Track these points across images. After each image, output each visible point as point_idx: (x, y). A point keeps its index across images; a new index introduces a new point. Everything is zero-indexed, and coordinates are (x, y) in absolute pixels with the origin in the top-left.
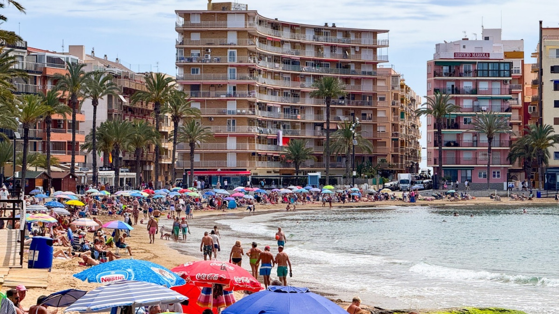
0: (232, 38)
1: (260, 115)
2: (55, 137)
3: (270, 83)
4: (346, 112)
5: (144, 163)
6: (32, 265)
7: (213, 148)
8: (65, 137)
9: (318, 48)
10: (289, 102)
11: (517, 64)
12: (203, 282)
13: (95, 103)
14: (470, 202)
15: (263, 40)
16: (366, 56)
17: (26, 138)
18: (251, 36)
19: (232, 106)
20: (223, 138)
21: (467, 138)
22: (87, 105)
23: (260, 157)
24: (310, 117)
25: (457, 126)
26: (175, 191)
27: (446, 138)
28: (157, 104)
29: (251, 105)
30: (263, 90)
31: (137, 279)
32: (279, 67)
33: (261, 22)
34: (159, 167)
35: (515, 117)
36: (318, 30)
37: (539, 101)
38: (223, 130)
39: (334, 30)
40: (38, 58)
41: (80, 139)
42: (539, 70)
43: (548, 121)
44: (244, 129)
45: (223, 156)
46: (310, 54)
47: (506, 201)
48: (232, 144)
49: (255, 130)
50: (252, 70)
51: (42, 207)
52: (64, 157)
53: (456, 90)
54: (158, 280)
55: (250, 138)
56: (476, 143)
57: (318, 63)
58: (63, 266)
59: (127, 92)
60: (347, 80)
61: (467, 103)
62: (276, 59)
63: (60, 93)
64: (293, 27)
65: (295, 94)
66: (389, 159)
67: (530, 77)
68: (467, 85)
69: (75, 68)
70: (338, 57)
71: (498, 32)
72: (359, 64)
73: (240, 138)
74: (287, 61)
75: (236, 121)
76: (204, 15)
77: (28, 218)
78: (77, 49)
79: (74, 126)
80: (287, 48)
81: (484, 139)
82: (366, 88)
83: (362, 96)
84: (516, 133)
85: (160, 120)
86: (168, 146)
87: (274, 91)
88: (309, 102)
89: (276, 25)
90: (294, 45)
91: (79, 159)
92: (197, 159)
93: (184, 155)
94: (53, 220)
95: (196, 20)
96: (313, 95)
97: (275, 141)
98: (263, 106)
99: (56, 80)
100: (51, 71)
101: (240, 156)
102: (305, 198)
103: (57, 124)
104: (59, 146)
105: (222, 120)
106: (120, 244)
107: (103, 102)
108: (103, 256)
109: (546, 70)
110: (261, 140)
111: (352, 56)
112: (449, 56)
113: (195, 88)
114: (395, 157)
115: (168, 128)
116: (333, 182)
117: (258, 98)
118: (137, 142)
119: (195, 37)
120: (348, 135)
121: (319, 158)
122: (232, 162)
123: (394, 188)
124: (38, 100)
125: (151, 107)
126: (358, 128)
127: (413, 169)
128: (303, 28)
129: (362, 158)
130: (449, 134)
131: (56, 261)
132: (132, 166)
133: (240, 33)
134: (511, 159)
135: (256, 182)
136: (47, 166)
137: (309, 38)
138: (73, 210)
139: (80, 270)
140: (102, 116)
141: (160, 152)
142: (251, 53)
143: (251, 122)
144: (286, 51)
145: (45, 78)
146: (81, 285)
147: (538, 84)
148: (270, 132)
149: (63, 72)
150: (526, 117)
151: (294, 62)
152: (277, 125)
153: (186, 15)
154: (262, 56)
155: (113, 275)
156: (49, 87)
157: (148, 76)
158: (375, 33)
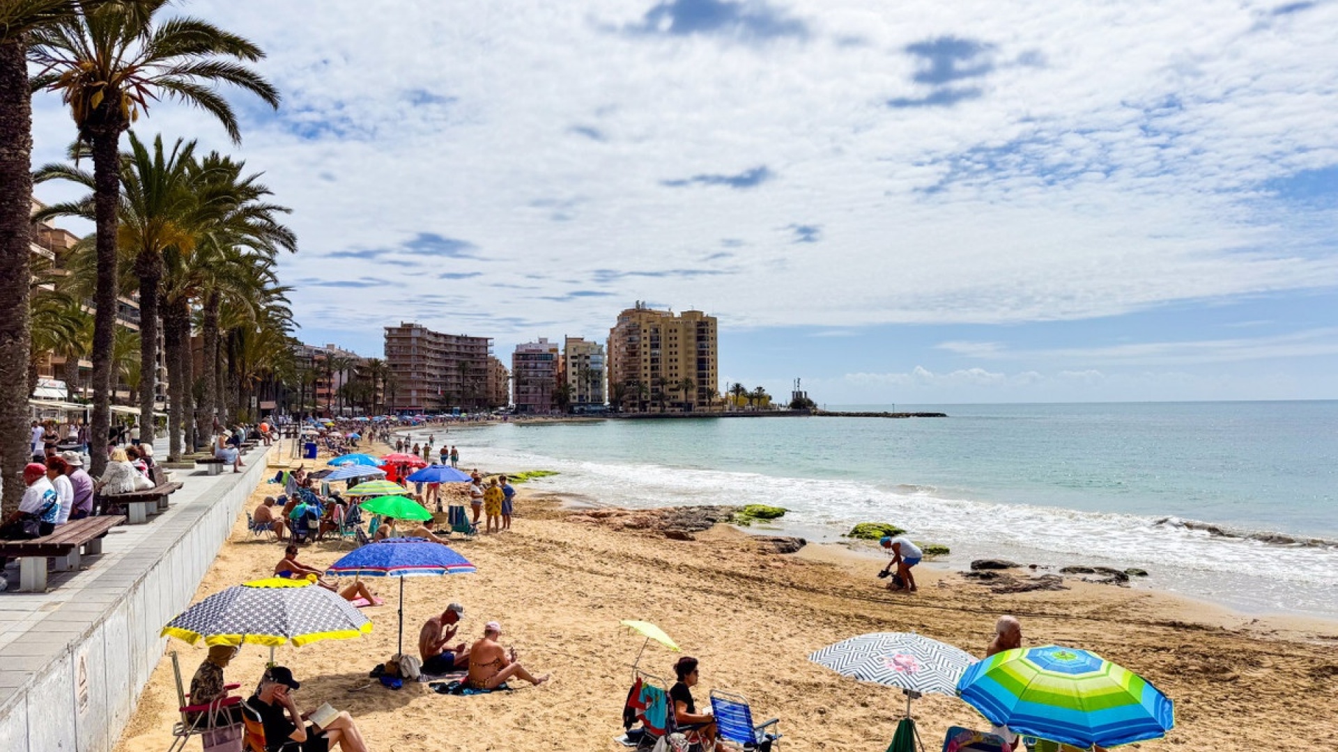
0: (414, 341)
1: (428, 379)
2: (319, 391)
3: (434, 364)
4: (473, 378)
5: (367, 404)
6: (305, 457)
7: (405, 396)
8: (325, 391)
9: (458, 347)
10: (444, 373)
11: (555, 354)
12: (397, 464)
13: (341, 373)
14: (533, 420)
15: (430, 342)
16: (482, 351)
17: (303, 391)
18: (424, 340)
19: (414, 375)
20: (410, 391)
21: (532, 390)
22: (336, 375)
23: (429, 400)
24: (454, 380)
25: (527, 384)
26: (384, 418)
27: (522, 390)
28: (375, 374)
29: (424, 374)
30: (430, 367)
31: (361, 464)
32: (438, 356)
33: (429, 333)
34: (376, 405)
35: (554, 379)
36: (458, 338)
37: (565, 372)
38: (409, 387)
39: (466, 338)
40: (311, 351)
41: (333, 391)
42: (565, 357)
43: (570, 381)
44: (420, 386)
45: (410, 400)
46: (454, 349)
47: (550, 419)
48: (414, 394)
49: (426, 387)
50: (424, 357)
51: (312, 427)
52: (324, 401)
53: (526, 367)
54: (373, 464)
55: (424, 391)
56: (536, 392)
57: (458, 354)
58: (323, 457)
59: (358, 368)
60: (473, 362)
61: (531, 373)
62: (437, 352)
63: (322, 369)
64: (445, 336)
65: (447, 369)
66: (494, 400)
67: (561, 361)
68: (531, 364)
69: (330, 356)
70: (468, 351)
71: (546, 339)
72: (479, 355)
73: (418, 391)
74: (442, 353)
75: (418, 382)
76: (399, 329)
77: (304, 432)
78: (332, 346)
79: (330, 385)
80: (442, 346)
81: (540, 390)
82: (483, 366)
83: (480, 370)
84: (555, 387)
85: (376, 382)
86: (380, 395)
87: (436, 368)
88: (454, 373)
89: (436, 335)
90: (445, 345)
91: (332, 402)
92: (395, 401)
93: (388, 400)
94: (317, 433)
95: (395, 332)
96: (456, 369)
97: (436, 392)
98: (430, 375)
99: (319, 362)
100: (317, 357)
101: (418, 399)
102: (451, 419)
103: (320, 384)
104: (321, 395)
105: (410, 382)
106: (354, 445)
107: (345, 373)
108: (344, 451)
109: (569, 358)
110: (429, 391)
111: (475, 351)
112: (523, 351)
113: (395, 366)
114: (497, 400)
115: (380, 386)
116: (466, 411)
117: (428, 371)
118: (364, 393)
119: (395, 341)
120: (473, 389)
121: (459, 400)
122: (414, 403)
123: (497, 414)
124: (310, 372)
125: (371, 375)
126: (479, 385)
127: (505, 405)
128: (451, 337)
129: (480, 400)
130: (523, 388)
131: (318, 454)
132: (361, 405)
133: (418, 339)
134: (552, 400)
135: (426, 412)
136: (315, 405)
137: (453, 341)
138: (328, 428)
139: (331, 459)
140: (345, 380)
141: (376, 398)
142: (424, 349)
143: (424, 382)
144: (442, 348)
145: (313, 361)
146: (332, 468)
147: (565, 364)
148: (434, 388)
149: (324, 357)
150: (560, 380)
151: (446, 353)
152: (437, 384)
153: (390, 330)
154: (429, 350)
155: (348, 462)
156: (316, 365)
157: (369, 360)
158: (486, 340)
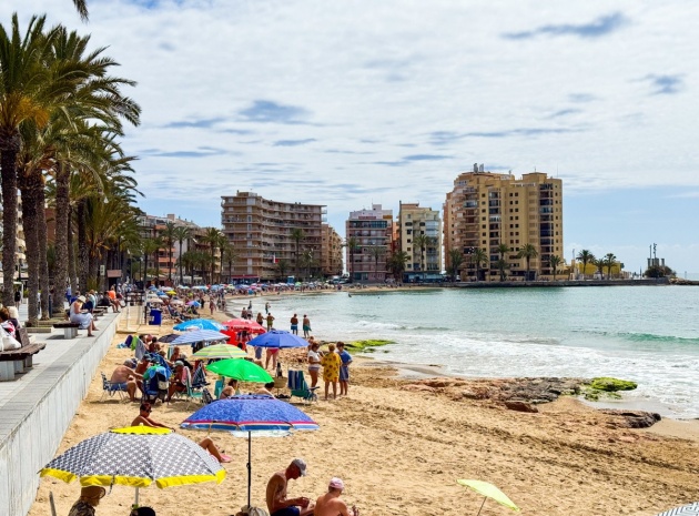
0: (249, 210)
1: (264, 248)
2: (161, 260)
3: (268, 232)
4: (306, 246)
5: (206, 272)
6: (151, 323)
7: (241, 265)
8: (166, 260)
9: (292, 214)
10: (278, 242)
11: (389, 222)
12: (237, 329)
13: (181, 243)
14: (367, 290)
15: (265, 211)
16: (316, 219)
17: (146, 260)
18: (259, 209)
19: (250, 244)
20: (246, 259)
21: (366, 258)
22: (177, 244)
23: (265, 269)
24: (289, 249)
25: (360, 252)
26: (222, 286)
27: (355, 258)
28: (212, 243)
29: (259, 243)
30: (265, 235)
31: (205, 328)
32: (273, 224)
33: (264, 201)
34: (213, 274)
35: (389, 247)
36: (292, 206)
37: (400, 240)
38: (245, 256)
39: (300, 206)
40: (152, 221)
41: (174, 261)
42: (399, 224)
43: (404, 249)
44: (256, 255)
45: (246, 268)
46: (288, 218)
47: (384, 289)
48: (250, 263)
49: (262, 255)
50: (259, 226)
51: (155, 295)
52: (166, 270)
53: (360, 235)
54: (215, 329)
55: (259, 260)
56: (370, 260)
57: (292, 222)
58: (166, 324)
59: (197, 237)
60: (307, 230)
61: (365, 241)
62: (272, 220)
63: (163, 238)
64: (280, 204)
65: (281, 237)
66: (328, 269)
67: (396, 228)
68: (365, 232)
69: (171, 225)
70: (302, 219)
71: (380, 206)
72: (312, 222)
73: (254, 259)
74: (277, 221)
75: (253, 251)
76: (235, 198)
77: (148, 300)
78: (171, 216)
79: (171, 254)
80: (277, 214)
81: (374, 258)
82: (316, 234)
83: (314, 238)
84: (389, 255)
85: (214, 251)
86: (218, 264)
87: (270, 236)
88: (288, 241)
89: (271, 203)
90: (280, 213)
91: (173, 271)
92: (232, 270)
93: (226, 269)
94: (161, 301)
95: (231, 201)
96: (290, 238)
97: (271, 261)
98: (265, 244)
99: (161, 231)
100: (158, 227)
101: (254, 268)
102: (286, 288)
103: (162, 253)
104: (163, 264)
105: (244, 251)
106: (195, 313)
107: (185, 242)
108: (186, 318)
109: (403, 225)
110: (265, 260)
111: (309, 219)
112: (356, 218)
113: (231, 235)
114: (331, 268)
115: (218, 255)
116: (301, 281)
117: (263, 239)
118: (202, 262)
119: (231, 209)
120: (308, 257)
121: (293, 269)
122: (250, 271)
123: (330, 283)
124: (152, 242)
125: (209, 244)
126: (313, 254)
127: (339, 273)
128: (285, 205)
129: (314, 269)
130: (357, 256)
131: (163, 321)
132: (200, 274)
133: (253, 207)
134: (387, 268)
135: (262, 281)
136: (157, 274)
137: (287, 210)
138: (170, 296)
139: (175, 325)
140: (185, 249)
141: (214, 267)
142: (259, 217)
143: (260, 251)
144: (276, 216)
145: (155, 231)
146: (176, 332)
147: (399, 231)
148: (269, 257)
149: (164, 227)
150: (394, 247)
151: (281, 222)
152: (272, 253)
153: (226, 198)
154: (264, 219)
155: (192, 327)
156: (158, 235)
157: (208, 229)
158: (320, 207)
